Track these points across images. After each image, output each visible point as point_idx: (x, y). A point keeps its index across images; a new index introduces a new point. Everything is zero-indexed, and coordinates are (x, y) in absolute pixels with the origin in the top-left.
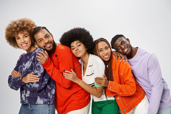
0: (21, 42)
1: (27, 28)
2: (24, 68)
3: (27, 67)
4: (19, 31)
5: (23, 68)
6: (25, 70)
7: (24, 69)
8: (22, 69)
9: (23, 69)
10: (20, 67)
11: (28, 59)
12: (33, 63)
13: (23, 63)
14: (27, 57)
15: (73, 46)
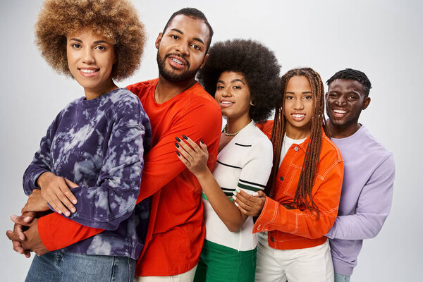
1: (116, 24)
2: (70, 142)
4: (90, 23)
5: (65, 141)
6: (71, 150)
7: (68, 147)
9: (64, 145)
10: (59, 138)
11: (87, 118)
12: (99, 133)
13: (70, 129)
14: (84, 113)
15: (223, 82)
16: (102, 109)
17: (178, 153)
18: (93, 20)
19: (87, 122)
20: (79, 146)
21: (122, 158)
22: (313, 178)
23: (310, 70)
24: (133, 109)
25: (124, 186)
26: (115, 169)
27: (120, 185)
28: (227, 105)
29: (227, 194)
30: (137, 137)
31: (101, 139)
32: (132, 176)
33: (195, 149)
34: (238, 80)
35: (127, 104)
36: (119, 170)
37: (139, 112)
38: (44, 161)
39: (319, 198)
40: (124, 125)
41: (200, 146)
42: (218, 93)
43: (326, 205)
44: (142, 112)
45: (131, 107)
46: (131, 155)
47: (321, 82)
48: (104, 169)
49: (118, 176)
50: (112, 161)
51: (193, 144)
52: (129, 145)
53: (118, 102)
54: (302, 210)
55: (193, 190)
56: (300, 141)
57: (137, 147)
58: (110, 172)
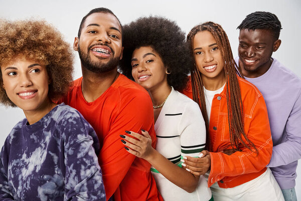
0: (20, 83)
1: (46, 46)
2: (27, 167)
3: (36, 167)
4: (22, 49)
5: (21, 167)
6: (30, 176)
7: (25, 173)
8: (18, 170)
9: (21, 173)
10: (14, 166)
11: (36, 142)
12: (52, 154)
13: (22, 154)
14: (31, 137)
15: (136, 60)
16: (48, 130)
17: (127, 148)
18: (25, 46)
19: (37, 145)
20: (37, 171)
21: (82, 173)
22: (242, 119)
23: (210, 23)
24: (77, 123)
25: (92, 199)
26: (79, 185)
27: (89, 198)
28: (145, 79)
29: (174, 162)
30: (90, 149)
31: (56, 158)
32: (96, 187)
33: (140, 139)
34: (149, 54)
35: (70, 120)
36: (83, 185)
37: (84, 125)
38: (3, 190)
39: (253, 135)
40: (75, 142)
41: (143, 135)
42: (135, 72)
43: (261, 139)
44: (86, 124)
45: (75, 122)
46: (89, 168)
47: (223, 31)
48: (68, 187)
49: (84, 191)
50: (74, 178)
51: (137, 135)
52: (84, 159)
53: (61, 121)
54: (241, 151)
55: (145, 171)
56: (220, 90)
57: (92, 158)
58: (75, 189)
